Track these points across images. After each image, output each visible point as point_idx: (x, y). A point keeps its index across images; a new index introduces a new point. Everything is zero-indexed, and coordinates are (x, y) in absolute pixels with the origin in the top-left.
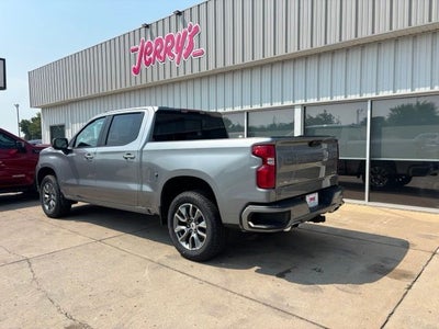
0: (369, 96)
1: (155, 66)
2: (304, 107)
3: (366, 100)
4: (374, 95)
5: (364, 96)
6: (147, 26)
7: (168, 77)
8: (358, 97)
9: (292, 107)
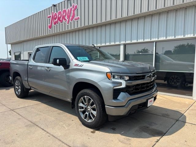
0: (154, 40)
1: (58, 25)
2: (125, 45)
3: (153, 42)
4: (157, 39)
5: (152, 40)
6: (54, 6)
7: (64, 30)
8: (149, 40)
9: (119, 45)
